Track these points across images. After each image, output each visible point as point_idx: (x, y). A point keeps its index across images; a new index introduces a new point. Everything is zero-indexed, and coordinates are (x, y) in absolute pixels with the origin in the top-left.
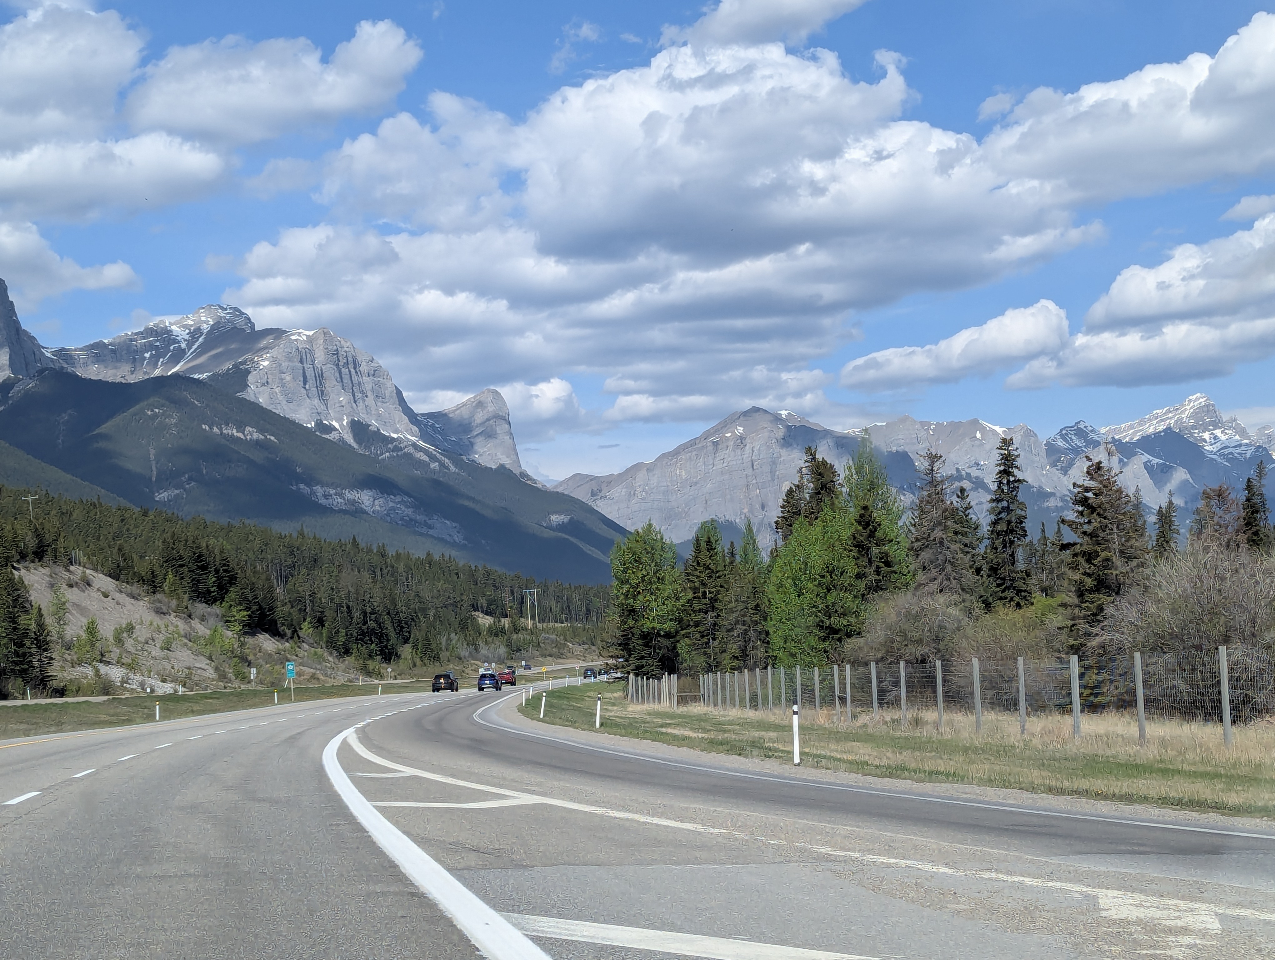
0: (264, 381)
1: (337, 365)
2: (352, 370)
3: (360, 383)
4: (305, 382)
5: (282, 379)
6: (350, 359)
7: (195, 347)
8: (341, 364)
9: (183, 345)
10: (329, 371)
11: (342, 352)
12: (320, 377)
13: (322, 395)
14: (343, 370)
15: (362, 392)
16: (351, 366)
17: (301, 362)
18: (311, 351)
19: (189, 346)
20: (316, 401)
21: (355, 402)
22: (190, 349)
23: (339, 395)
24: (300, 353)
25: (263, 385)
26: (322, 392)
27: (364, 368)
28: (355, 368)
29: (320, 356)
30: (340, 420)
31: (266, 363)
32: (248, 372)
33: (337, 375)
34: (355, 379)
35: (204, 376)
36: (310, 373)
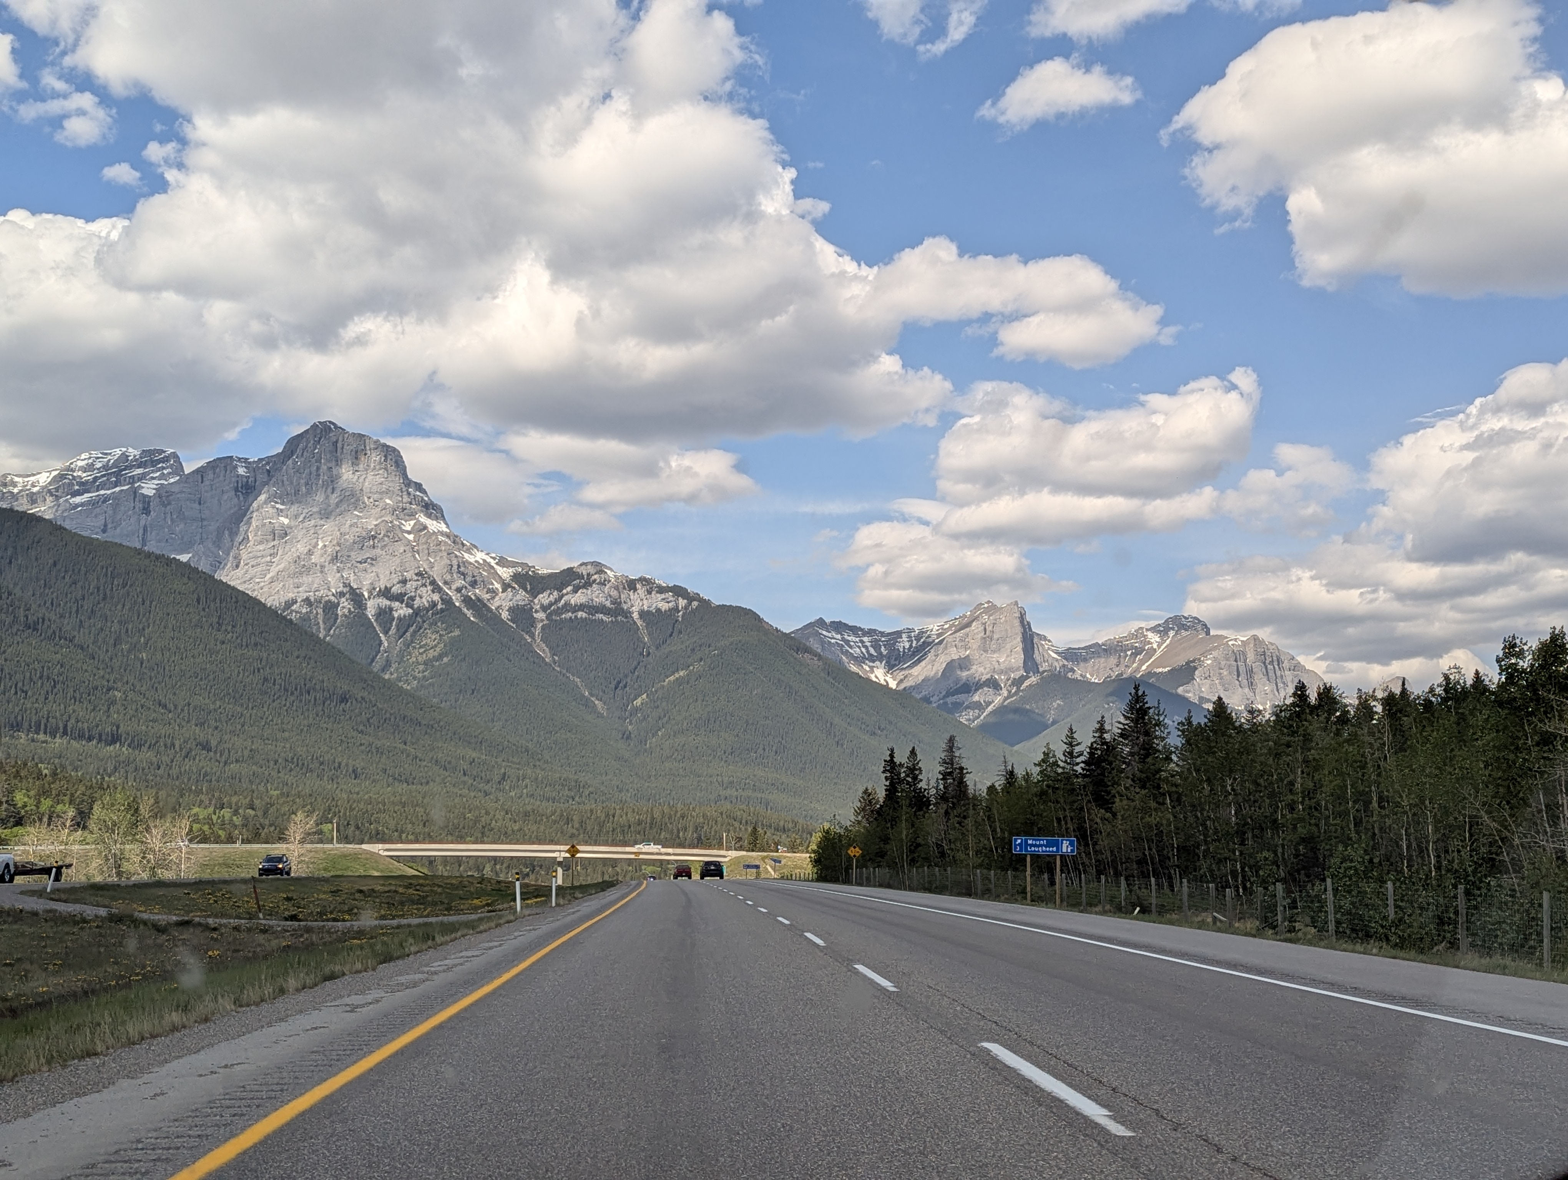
0: (1207, 675)
1: (1264, 663)
2: (1276, 667)
3: (1282, 676)
4: (1238, 676)
5: (1220, 674)
6: (1275, 658)
7: (1163, 647)
8: (1267, 662)
9: (1155, 646)
10: (1257, 667)
11: (1268, 653)
12: (1250, 672)
13: (1251, 685)
14: (1269, 666)
15: (1284, 683)
16: (1275, 663)
17: (1236, 661)
18: (1244, 654)
19: (1159, 646)
20: (1247, 690)
21: (1278, 690)
22: (1159, 648)
23: (1264, 685)
24: (1235, 654)
25: (1206, 678)
26: (1252, 683)
27: (1286, 664)
28: (1278, 665)
29: (1251, 656)
30: (1264, 704)
31: (1209, 662)
32: (1195, 668)
33: (1264, 670)
34: (1278, 673)
35: (1166, 670)
36: (1242, 669)
